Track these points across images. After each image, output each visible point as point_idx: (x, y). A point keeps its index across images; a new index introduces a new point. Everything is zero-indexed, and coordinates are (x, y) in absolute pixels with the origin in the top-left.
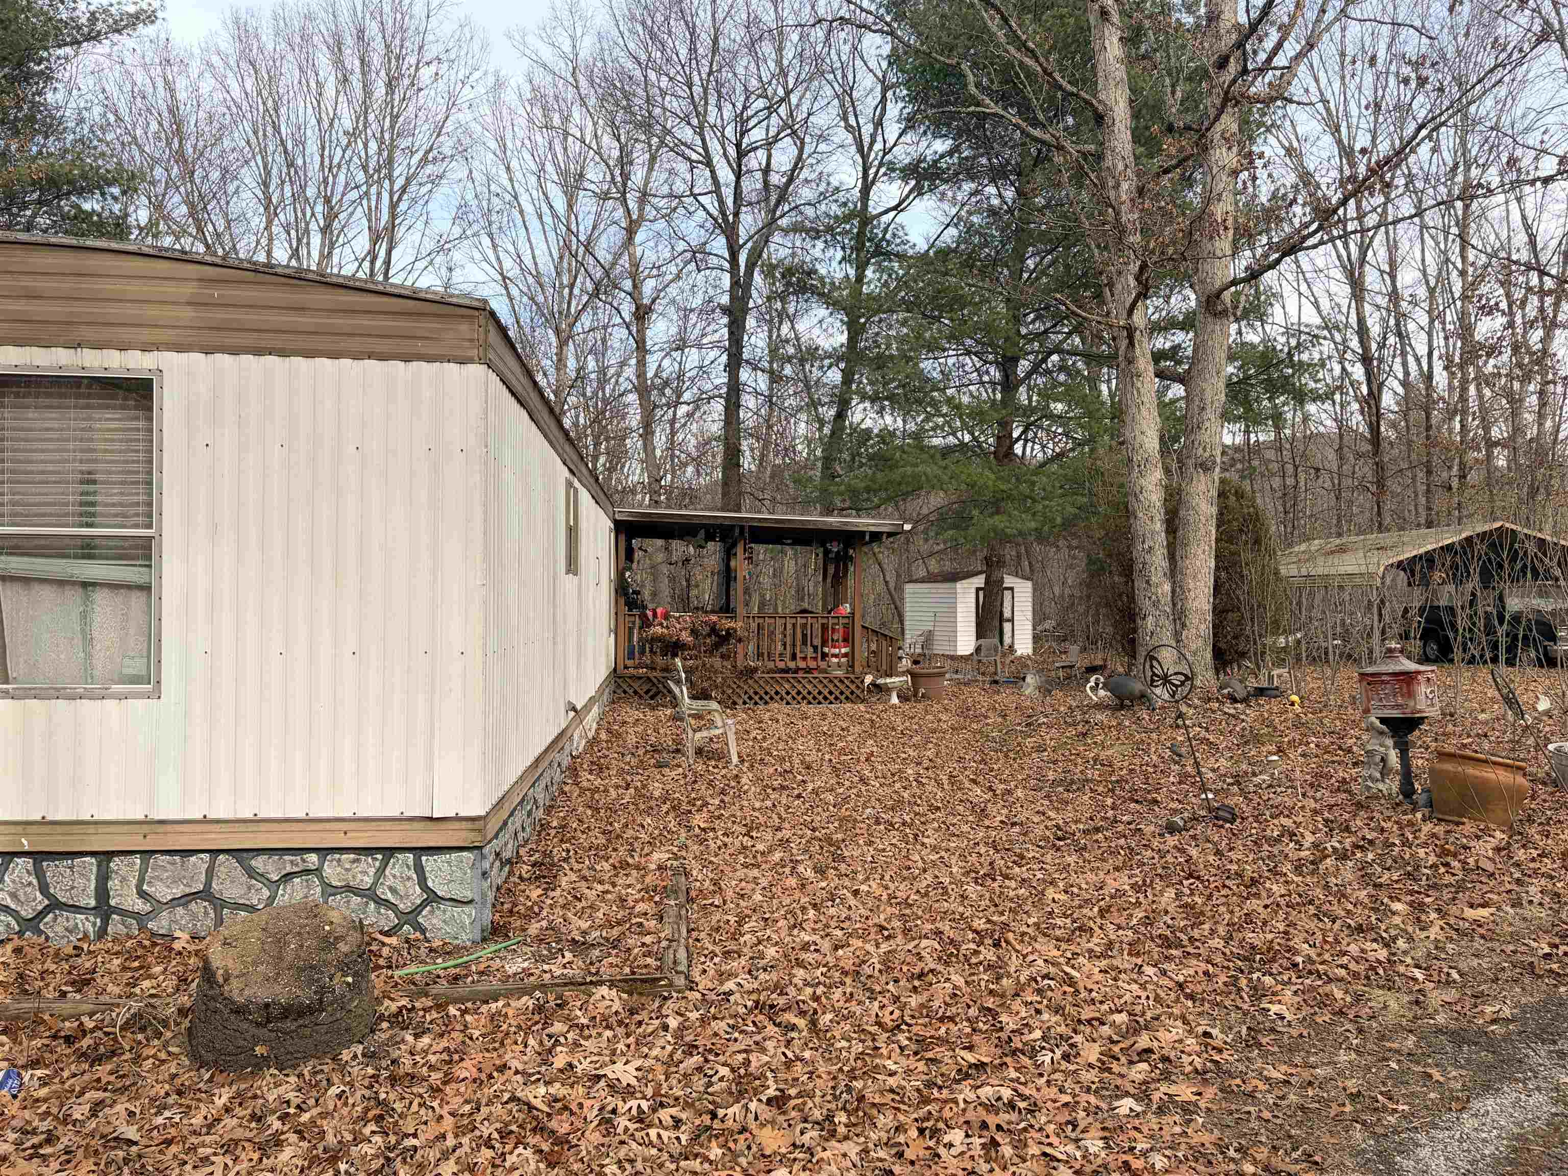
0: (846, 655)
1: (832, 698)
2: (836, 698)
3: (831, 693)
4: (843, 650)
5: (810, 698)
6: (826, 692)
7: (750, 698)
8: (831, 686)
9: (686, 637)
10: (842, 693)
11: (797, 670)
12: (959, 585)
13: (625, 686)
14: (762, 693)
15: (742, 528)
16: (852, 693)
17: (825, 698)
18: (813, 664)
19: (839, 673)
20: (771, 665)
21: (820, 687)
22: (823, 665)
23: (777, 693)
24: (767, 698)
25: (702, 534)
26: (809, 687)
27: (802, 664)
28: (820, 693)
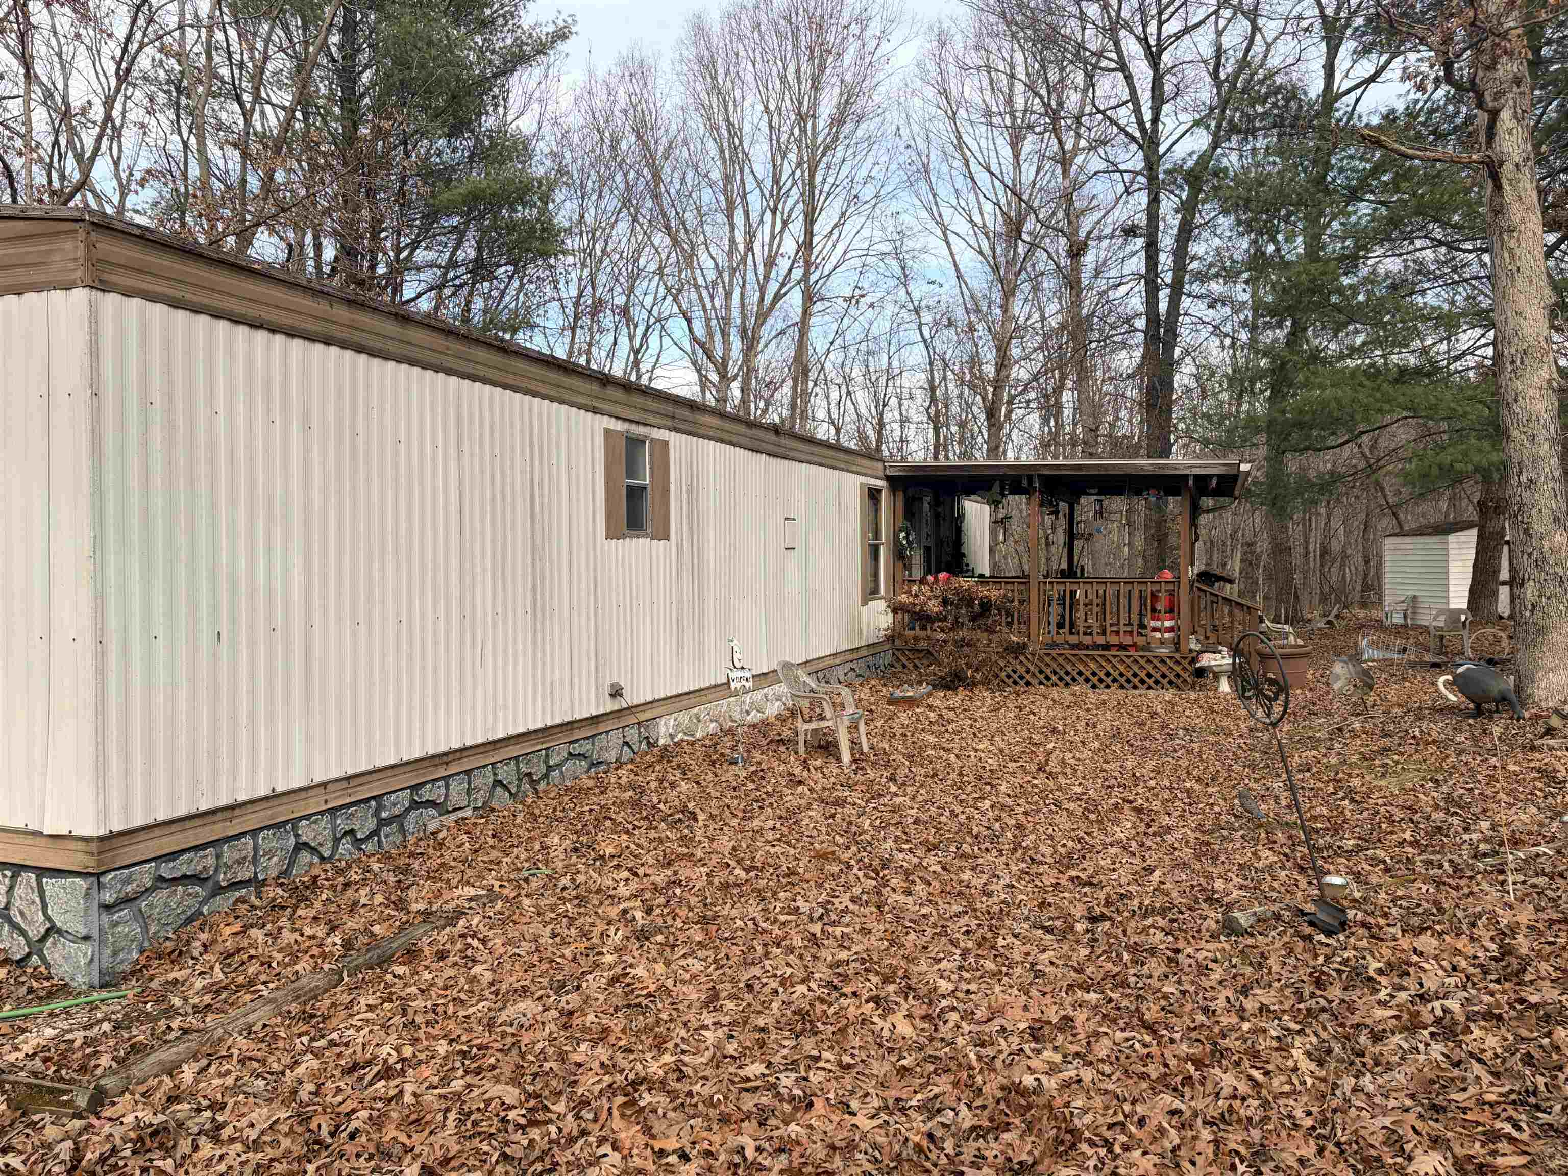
0: (1171, 630)
1: (1150, 682)
2: (1157, 682)
3: (1149, 675)
4: (1168, 624)
5: (1123, 680)
6: (1143, 675)
7: (1048, 678)
8: (1149, 668)
9: (934, 607)
10: (1164, 676)
11: (1106, 647)
12: (1452, 538)
13: (904, 660)
14: (1062, 673)
15: (1030, 478)
16: (1178, 676)
17: (1142, 682)
18: (1127, 640)
19: (1164, 651)
20: (1073, 639)
21: (1136, 668)
22: (1141, 641)
23: (1080, 673)
24: (1068, 679)
25: (997, 487)
26: (1121, 668)
27: (1114, 640)
28: (1135, 675)
